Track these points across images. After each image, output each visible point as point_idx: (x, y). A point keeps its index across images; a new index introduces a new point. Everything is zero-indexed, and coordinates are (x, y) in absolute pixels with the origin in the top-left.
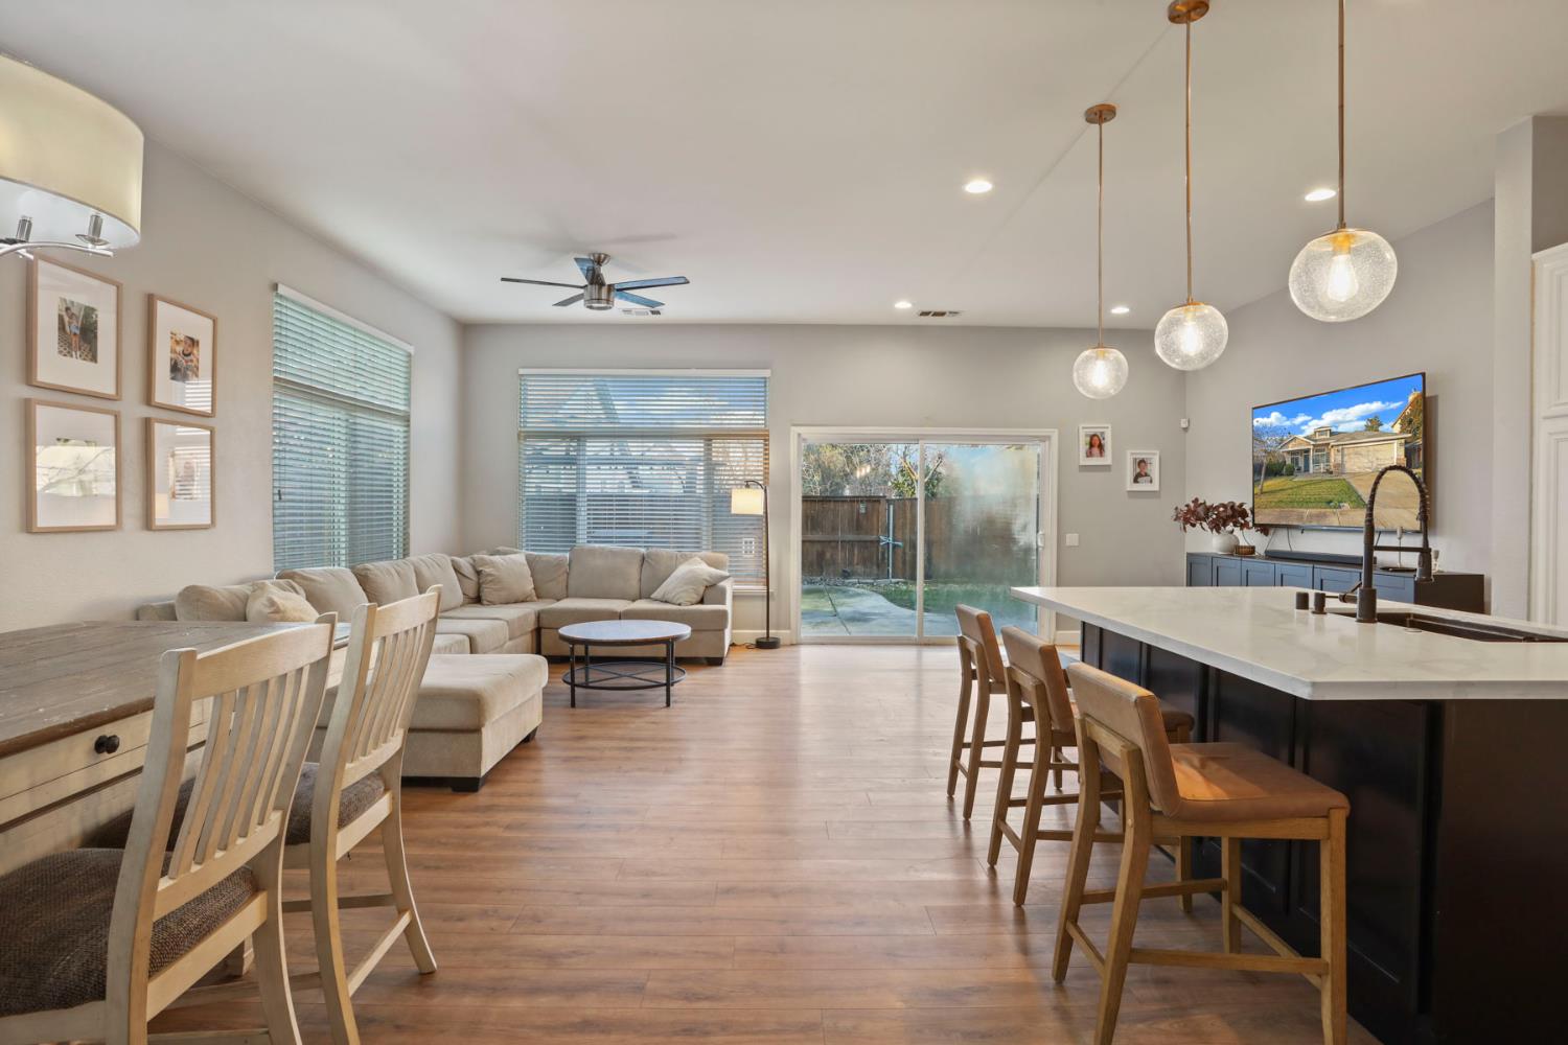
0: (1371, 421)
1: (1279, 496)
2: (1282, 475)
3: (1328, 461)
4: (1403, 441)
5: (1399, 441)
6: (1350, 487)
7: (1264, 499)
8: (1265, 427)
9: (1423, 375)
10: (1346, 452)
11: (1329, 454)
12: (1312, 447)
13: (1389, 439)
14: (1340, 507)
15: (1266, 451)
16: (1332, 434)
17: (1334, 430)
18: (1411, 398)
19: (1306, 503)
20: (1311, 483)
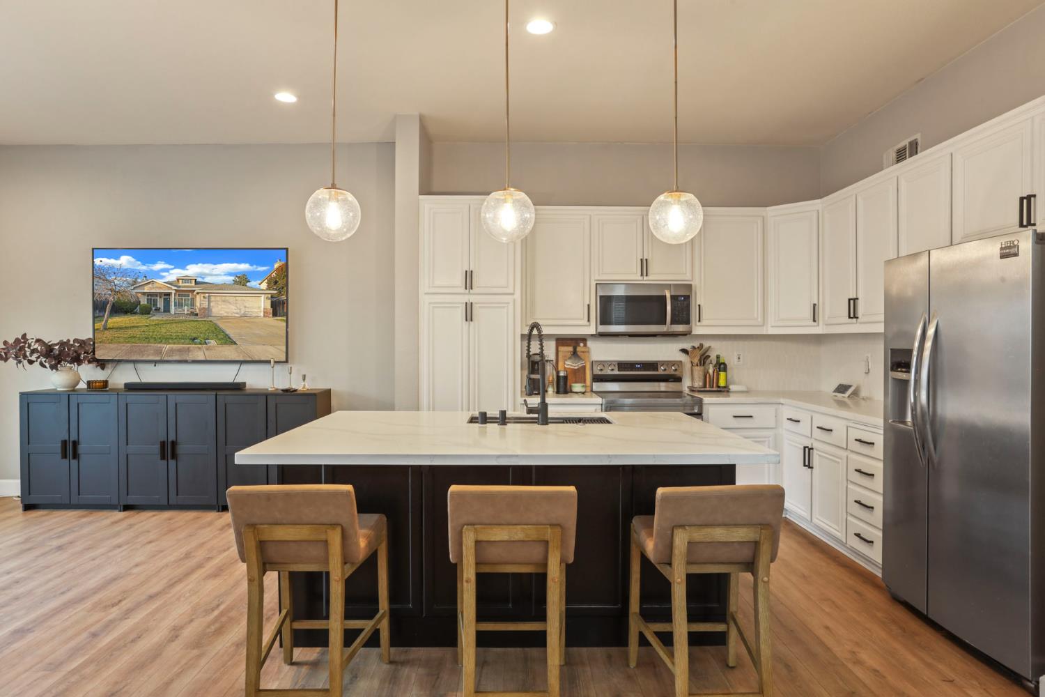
0: (239, 277)
1: (130, 332)
2: (135, 313)
3: (193, 304)
4: (270, 296)
5: (267, 295)
6: (216, 327)
7: (108, 334)
8: (111, 267)
9: (287, 249)
10: (212, 299)
11: (193, 300)
12: (174, 292)
13: (257, 292)
14: (206, 343)
15: (111, 290)
16: (196, 283)
17: (199, 280)
18: (276, 266)
19: (166, 339)
20: (171, 322)
